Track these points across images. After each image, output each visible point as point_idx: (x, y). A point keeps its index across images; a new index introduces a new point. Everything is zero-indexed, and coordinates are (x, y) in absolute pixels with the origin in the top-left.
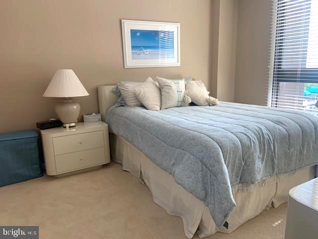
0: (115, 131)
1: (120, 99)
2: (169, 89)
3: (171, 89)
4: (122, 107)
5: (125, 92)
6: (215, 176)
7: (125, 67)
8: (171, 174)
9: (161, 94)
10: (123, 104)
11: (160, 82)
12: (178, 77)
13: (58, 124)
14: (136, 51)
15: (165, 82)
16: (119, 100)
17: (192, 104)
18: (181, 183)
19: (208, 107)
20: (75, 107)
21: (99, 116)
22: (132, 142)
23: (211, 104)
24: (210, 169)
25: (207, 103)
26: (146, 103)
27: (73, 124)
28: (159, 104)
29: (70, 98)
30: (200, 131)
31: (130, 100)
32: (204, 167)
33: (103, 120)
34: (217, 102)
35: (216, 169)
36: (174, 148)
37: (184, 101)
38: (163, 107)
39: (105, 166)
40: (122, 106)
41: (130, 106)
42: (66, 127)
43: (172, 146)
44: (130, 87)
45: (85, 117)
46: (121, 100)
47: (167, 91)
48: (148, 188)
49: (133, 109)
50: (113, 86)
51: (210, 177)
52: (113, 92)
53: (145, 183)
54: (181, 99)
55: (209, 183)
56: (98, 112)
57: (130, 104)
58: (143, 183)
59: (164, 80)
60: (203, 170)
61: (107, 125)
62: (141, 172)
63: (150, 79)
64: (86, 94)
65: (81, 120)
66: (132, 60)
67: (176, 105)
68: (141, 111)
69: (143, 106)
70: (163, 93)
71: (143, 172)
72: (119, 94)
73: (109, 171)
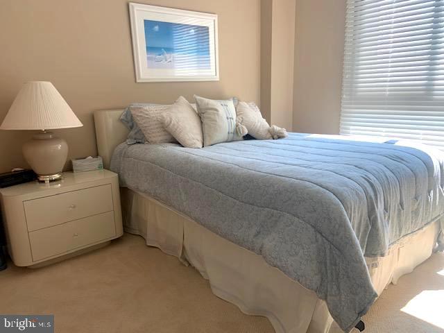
0: (130, 183)
1: (133, 130)
2: (214, 114)
3: (218, 114)
4: (139, 145)
5: (144, 121)
6: (339, 250)
7: (138, 81)
8: (253, 250)
9: (202, 122)
10: (141, 140)
11: (199, 102)
13: (28, 176)
14: (153, 56)
15: (208, 104)
16: (132, 133)
18: (279, 263)
19: (273, 141)
20: (60, 147)
21: (99, 161)
22: (166, 202)
23: (275, 137)
24: (330, 238)
25: (269, 135)
26: (180, 138)
27: (57, 176)
28: (200, 138)
29: (49, 132)
30: (299, 177)
31: (155, 134)
32: (319, 236)
33: (106, 167)
35: (341, 239)
36: (256, 208)
37: (236, 132)
38: (207, 143)
39: (114, 242)
40: (139, 143)
41: (155, 143)
42: (43, 182)
44: (153, 111)
45: (76, 163)
46: (136, 133)
47: (212, 117)
48: (197, 272)
49: (160, 148)
50: (120, 112)
51: (331, 252)
52: (121, 120)
53: (190, 264)
54: (232, 130)
55: (328, 262)
56: (96, 155)
57: (154, 139)
58: (187, 265)
59: (206, 100)
60: (317, 241)
61: (112, 177)
62: (184, 248)
63: (183, 99)
64: (77, 124)
65: (69, 168)
66: (148, 70)
67: (226, 139)
68: (177, 149)
69: (175, 142)
70: (205, 121)
71: (187, 247)
72: (130, 124)
73: (124, 250)
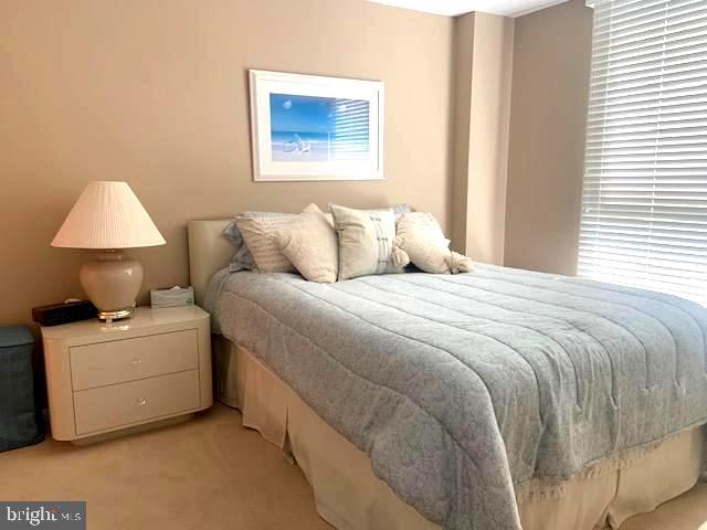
0: (226, 331)
1: (240, 252)
2: (357, 231)
3: (363, 233)
4: (245, 273)
5: (253, 238)
6: (476, 464)
7: (256, 180)
8: (364, 450)
9: (338, 245)
10: (248, 266)
11: (336, 214)
12: (378, 204)
13: (85, 312)
14: (281, 144)
15: (349, 216)
16: (239, 254)
17: (412, 268)
18: (387, 475)
19: (448, 277)
20: (131, 273)
21: (188, 294)
22: (267, 360)
23: (454, 271)
24: (463, 444)
25: (445, 267)
26: (302, 265)
27: (123, 314)
28: (333, 266)
29: (118, 251)
30: (435, 342)
31: (265, 258)
32: (448, 437)
33: (198, 301)
34: (469, 263)
35: (479, 446)
36: (371, 385)
37: (392, 260)
38: (344, 275)
39: (199, 416)
40: (246, 270)
41: (266, 271)
42: (104, 321)
43: (366, 378)
44: (268, 224)
45: (155, 294)
46: (244, 256)
47: (354, 236)
48: (303, 475)
49: (270, 279)
50: (225, 224)
51: (464, 466)
52: (225, 236)
53: (296, 463)
54: (385, 257)
55: (459, 480)
56: (187, 283)
57: (265, 266)
58: (292, 463)
59: (347, 211)
60: (444, 445)
61: (208, 315)
62: (287, 433)
63: (314, 208)
64: (154, 238)
65: (145, 302)
66: (272, 163)
67: (374, 270)
68: (290, 284)
69: (295, 272)
70: (343, 242)
71: (291, 436)
72: (239, 241)
73: (210, 430)
